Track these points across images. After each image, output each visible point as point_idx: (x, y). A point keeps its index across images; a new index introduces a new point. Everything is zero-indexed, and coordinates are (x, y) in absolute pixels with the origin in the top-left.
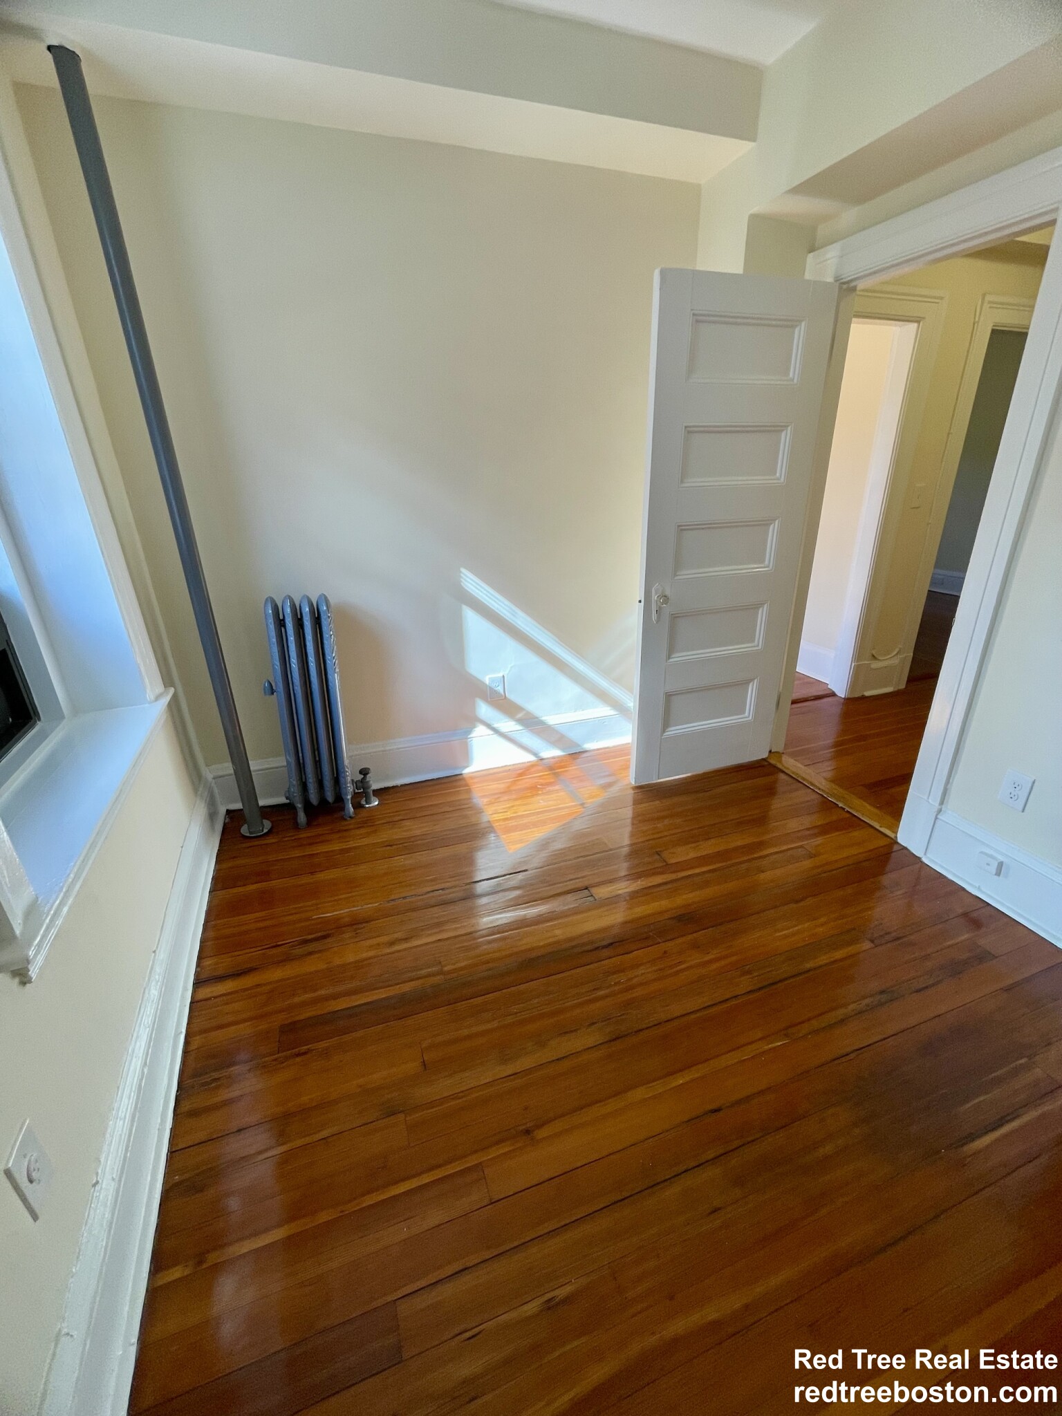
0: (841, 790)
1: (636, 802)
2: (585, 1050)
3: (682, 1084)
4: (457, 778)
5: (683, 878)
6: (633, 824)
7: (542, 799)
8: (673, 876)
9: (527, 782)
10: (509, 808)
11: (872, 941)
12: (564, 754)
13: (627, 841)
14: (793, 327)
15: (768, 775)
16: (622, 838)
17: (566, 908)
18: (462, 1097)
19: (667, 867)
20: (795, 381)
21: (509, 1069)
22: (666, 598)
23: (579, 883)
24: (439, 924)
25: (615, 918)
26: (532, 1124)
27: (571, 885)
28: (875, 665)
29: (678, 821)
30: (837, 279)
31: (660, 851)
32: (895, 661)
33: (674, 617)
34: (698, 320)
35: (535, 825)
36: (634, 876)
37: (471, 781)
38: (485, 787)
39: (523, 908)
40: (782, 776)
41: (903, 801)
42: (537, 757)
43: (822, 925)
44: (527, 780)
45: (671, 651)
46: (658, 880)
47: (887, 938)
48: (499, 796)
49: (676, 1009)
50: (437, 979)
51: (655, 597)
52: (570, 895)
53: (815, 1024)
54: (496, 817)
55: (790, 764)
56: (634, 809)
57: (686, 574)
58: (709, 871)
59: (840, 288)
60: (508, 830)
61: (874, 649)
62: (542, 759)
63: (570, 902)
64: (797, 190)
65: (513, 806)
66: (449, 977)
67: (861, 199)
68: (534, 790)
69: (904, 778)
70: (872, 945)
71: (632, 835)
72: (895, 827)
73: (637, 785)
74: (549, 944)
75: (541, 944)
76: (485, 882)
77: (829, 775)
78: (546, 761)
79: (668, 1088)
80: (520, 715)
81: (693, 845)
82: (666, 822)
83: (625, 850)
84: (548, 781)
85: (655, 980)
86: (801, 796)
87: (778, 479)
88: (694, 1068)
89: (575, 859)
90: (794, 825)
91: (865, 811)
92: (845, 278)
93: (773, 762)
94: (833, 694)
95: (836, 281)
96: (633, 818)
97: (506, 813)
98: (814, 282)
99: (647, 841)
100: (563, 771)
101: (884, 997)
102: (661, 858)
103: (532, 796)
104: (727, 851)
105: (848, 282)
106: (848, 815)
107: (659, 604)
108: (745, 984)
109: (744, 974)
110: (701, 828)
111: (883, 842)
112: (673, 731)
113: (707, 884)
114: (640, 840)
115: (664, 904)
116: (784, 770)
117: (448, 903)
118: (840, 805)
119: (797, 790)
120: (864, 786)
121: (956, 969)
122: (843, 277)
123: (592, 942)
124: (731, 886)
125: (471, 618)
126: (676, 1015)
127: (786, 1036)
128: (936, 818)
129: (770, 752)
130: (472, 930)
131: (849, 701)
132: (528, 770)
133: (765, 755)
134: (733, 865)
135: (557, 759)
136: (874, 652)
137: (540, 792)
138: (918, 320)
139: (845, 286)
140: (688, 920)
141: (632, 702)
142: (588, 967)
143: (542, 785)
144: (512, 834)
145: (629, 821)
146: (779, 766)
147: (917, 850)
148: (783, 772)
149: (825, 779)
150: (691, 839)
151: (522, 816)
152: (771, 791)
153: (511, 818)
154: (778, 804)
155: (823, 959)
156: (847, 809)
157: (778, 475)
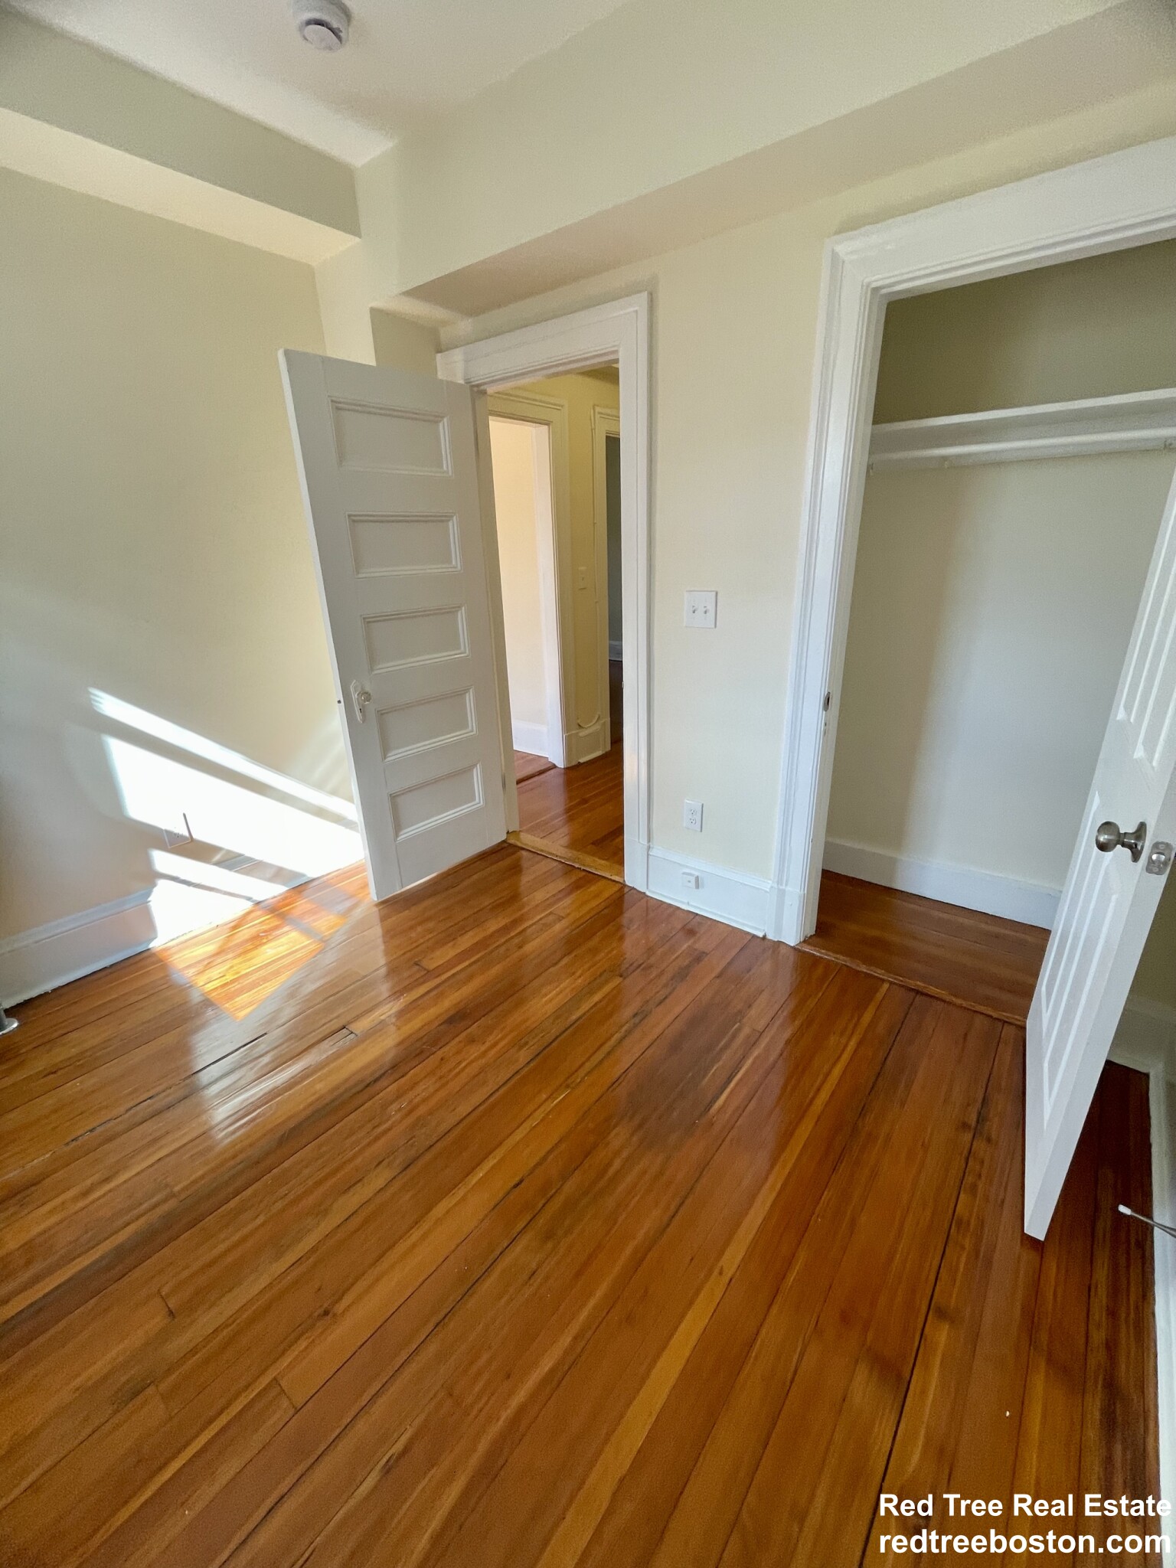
0: (575, 852)
1: (383, 919)
2: (375, 1195)
3: (482, 1177)
4: (145, 954)
5: (449, 978)
6: (385, 943)
7: (269, 948)
8: (438, 981)
9: (245, 933)
10: (227, 970)
11: (621, 976)
12: (287, 889)
13: (382, 961)
14: (437, 422)
15: (509, 855)
16: (377, 959)
17: (325, 1056)
18: (233, 1322)
19: (429, 974)
20: (450, 474)
21: (290, 1258)
22: (367, 696)
23: (335, 1025)
24: (155, 1140)
25: (385, 1046)
26: (329, 1302)
27: (326, 1030)
28: (583, 733)
29: (431, 925)
30: (468, 382)
31: (420, 960)
32: (597, 727)
33: (381, 714)
34: (338, 407)
35: (265, 980)
36: (396, 994)
37: (166, 954)
38: (186, 956)
39: (268, 1079)
40: (524, 853)
41: (622, 849)
42: (253, 901)
43: (580, 977)
44: (246, 931)
45: (385, 749)
46: (422, 990)
47: (632, 968)
48: (212, 959)
49: (463, 1109)
50: (171, 1204)
51: (355, 696)
52: (326, 1041)
53: (588, 1066)
54: (210, 987)
55: (528, 840)
56: (382, 927)
57: (384, 667)
58: (470, 965)
59: (471, 390)
60: (231, 997)
61: (578, 719)
62: (259, 903)
63: (327, 1049)
64: (409, 293)
65: (232, 967)
66: (183, 1196)
67: (473, 312)
68: (258, 940)
69: (619, 831)
70: (621, 979)
71: (387, 953)
72: (621, 873)
73: (380, 901)
74: (310, 1105)
75: (301, 1107)
76: (212, 1066)
77: (565, 841)
78: (266, 902)
79: (470, 1186)
80: (218, 857)
81: (450, 944)
82: (419, 929)
83: (383, 971)
84: (272, 925)
85: (437, 1090)
86: (544, 866)
87: (454, 567)
88: (491, 1156)
89: (324, 1000)
90: (540, 896)
91: (597, 865)
92: (474, 381)
93: (512, 841)
94: (554, 766)
95: (466, 383)
96: (384, 936)
97: (224, 978)
98: (447, 382)
99: (404, 953)
100: (290, 909)
101: (637, 1020)
102: (422, 967)
103: (256, 947)
104: (485, 938)
105: (478, 386)
106: (584, 873)
107: (360, 701)
108: (524, 1056)
109: (521, 1047)
110: (455, 924)
111: (616, 888)
112: (407, 833)
113: (471, 977)
114: (395, 957)
115: (433, 1012)
116: (524, 846)
117: (160, 1112)
118: (577, 866)
119: (538, 862)
120: (593, 843)
121: (682, 974)
122: (472, 380)
123: (362, 1081)
124: (496, 970)
125: (119, 752)
126: (464, 1114)
127: (568, 1086)
128: (648, 855)
129: (508, 833)
130: (206, 1127)
131: (568, 769)
132: (243, 920)
133: (504, 837)
134: (492, 951)
135: (279, 898)
136: (579, 721)
137: (265, 941)
138: (548, 423)
139: (475, 389)
140: (459, 1018)
141: (353, 811)
142: (362, 1108)
143: (265, 931)
144: (237, 999)
145: (380, 941)
146: (519, 844)
147: (642, 889)
148: (523, 849)
149: (561, 846)
150: (449, 937)
151: (247, 974)
152: (516, 869)
153: (233, 981)
154: (526, 879)
155: (585, 1007)
156: (583, 868)
157: (454, 563)
